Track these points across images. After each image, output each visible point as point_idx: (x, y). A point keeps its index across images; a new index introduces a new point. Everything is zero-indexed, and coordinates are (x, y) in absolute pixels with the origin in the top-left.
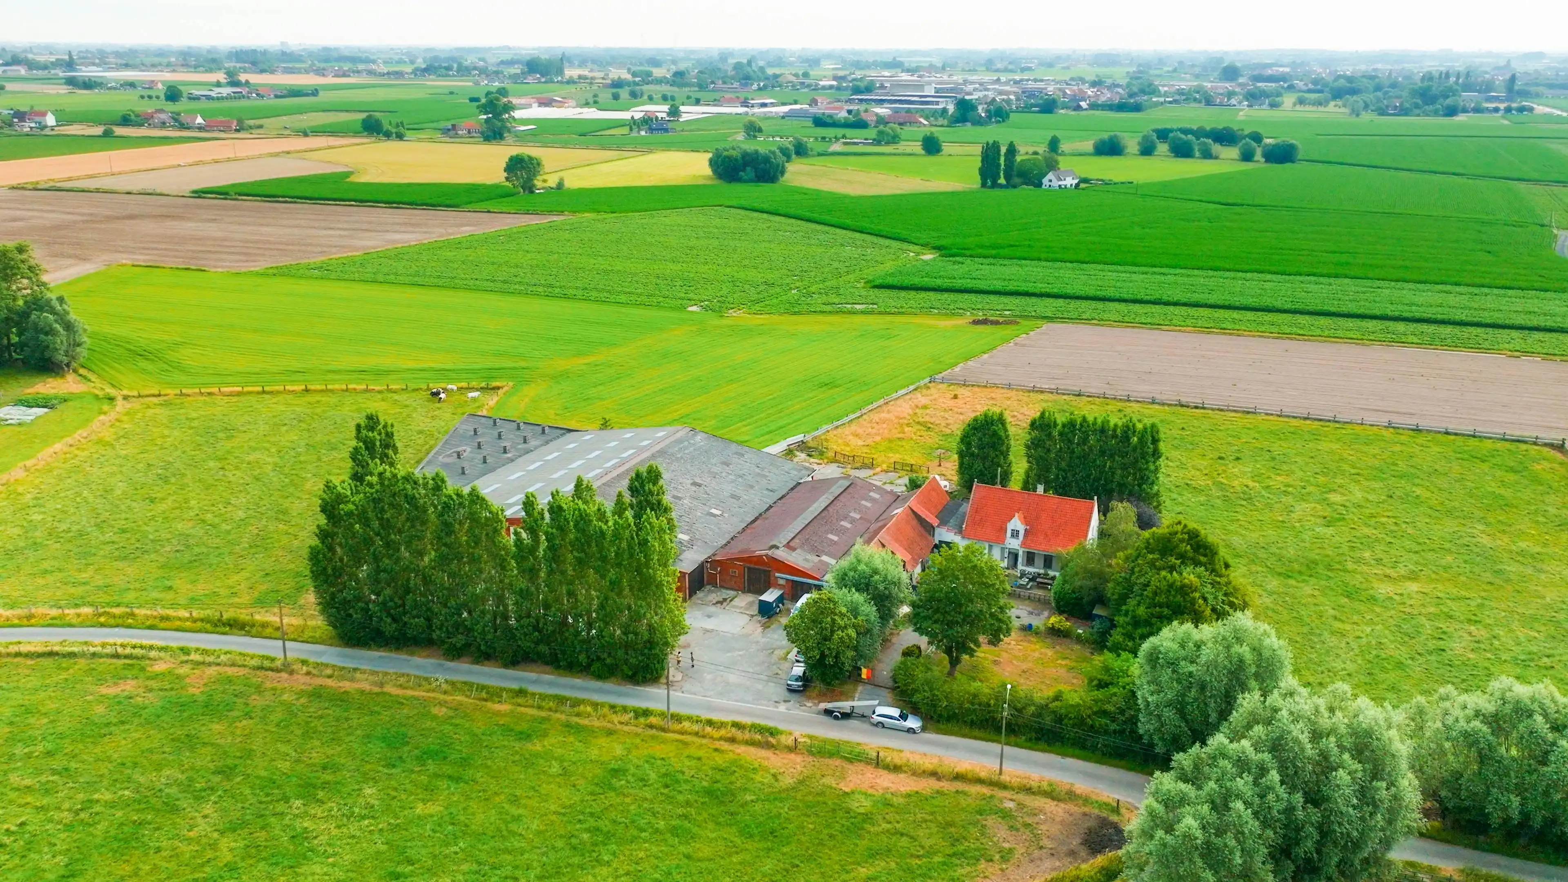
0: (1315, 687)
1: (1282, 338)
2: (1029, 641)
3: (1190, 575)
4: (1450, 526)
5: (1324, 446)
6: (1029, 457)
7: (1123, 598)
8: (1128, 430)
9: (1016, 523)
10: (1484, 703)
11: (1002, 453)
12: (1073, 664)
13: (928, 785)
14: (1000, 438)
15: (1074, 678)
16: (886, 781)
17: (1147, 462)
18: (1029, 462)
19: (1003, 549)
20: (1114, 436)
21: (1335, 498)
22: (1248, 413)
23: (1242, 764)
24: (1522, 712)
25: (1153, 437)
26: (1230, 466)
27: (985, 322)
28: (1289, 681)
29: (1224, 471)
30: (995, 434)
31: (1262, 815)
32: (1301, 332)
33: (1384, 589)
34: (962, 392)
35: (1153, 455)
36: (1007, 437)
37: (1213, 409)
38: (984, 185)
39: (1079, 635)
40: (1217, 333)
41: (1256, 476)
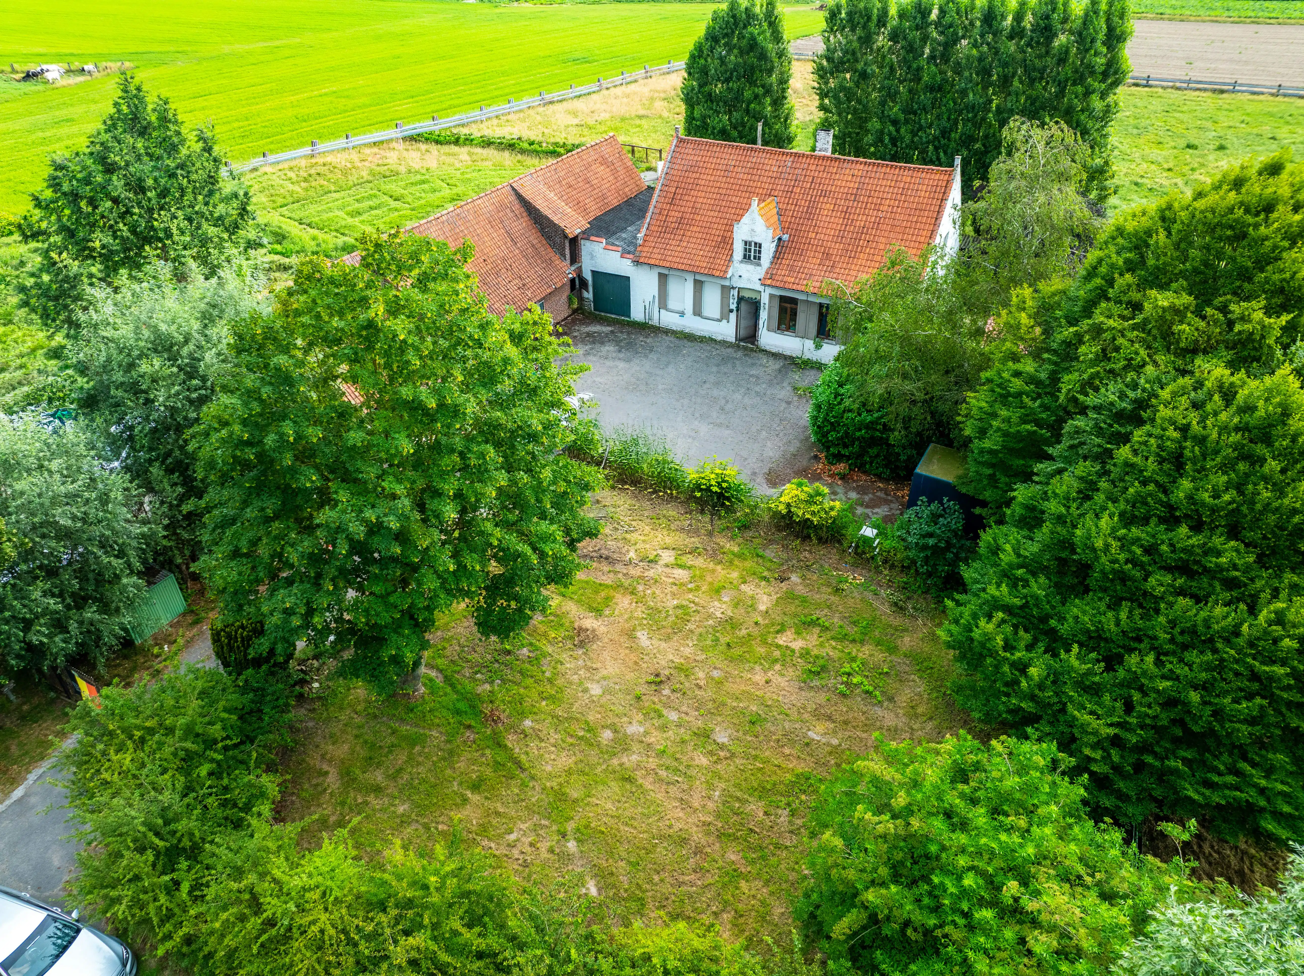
1: (1245, 23)
2: (715, 555)
6: (823, 95)
8: (1048, 20)
9: (755, 227)
11: (768, 91)
12: (831, 650)
14: (763, 56)
15: (819, 715)
17: (1088, 93)
18: (822, 108)
19: (726, 290)
20: (1016, 33)
22: (1222, 92)
25: (1111, 29)
26: (1211, 157)
29: (1202, 165)
30: (753, 45)
32: (1272, 15)
35: (1105, 75)
36: (781, 54)
37: (1164, 88)
39: (867, 541)
40: (1152, 19)
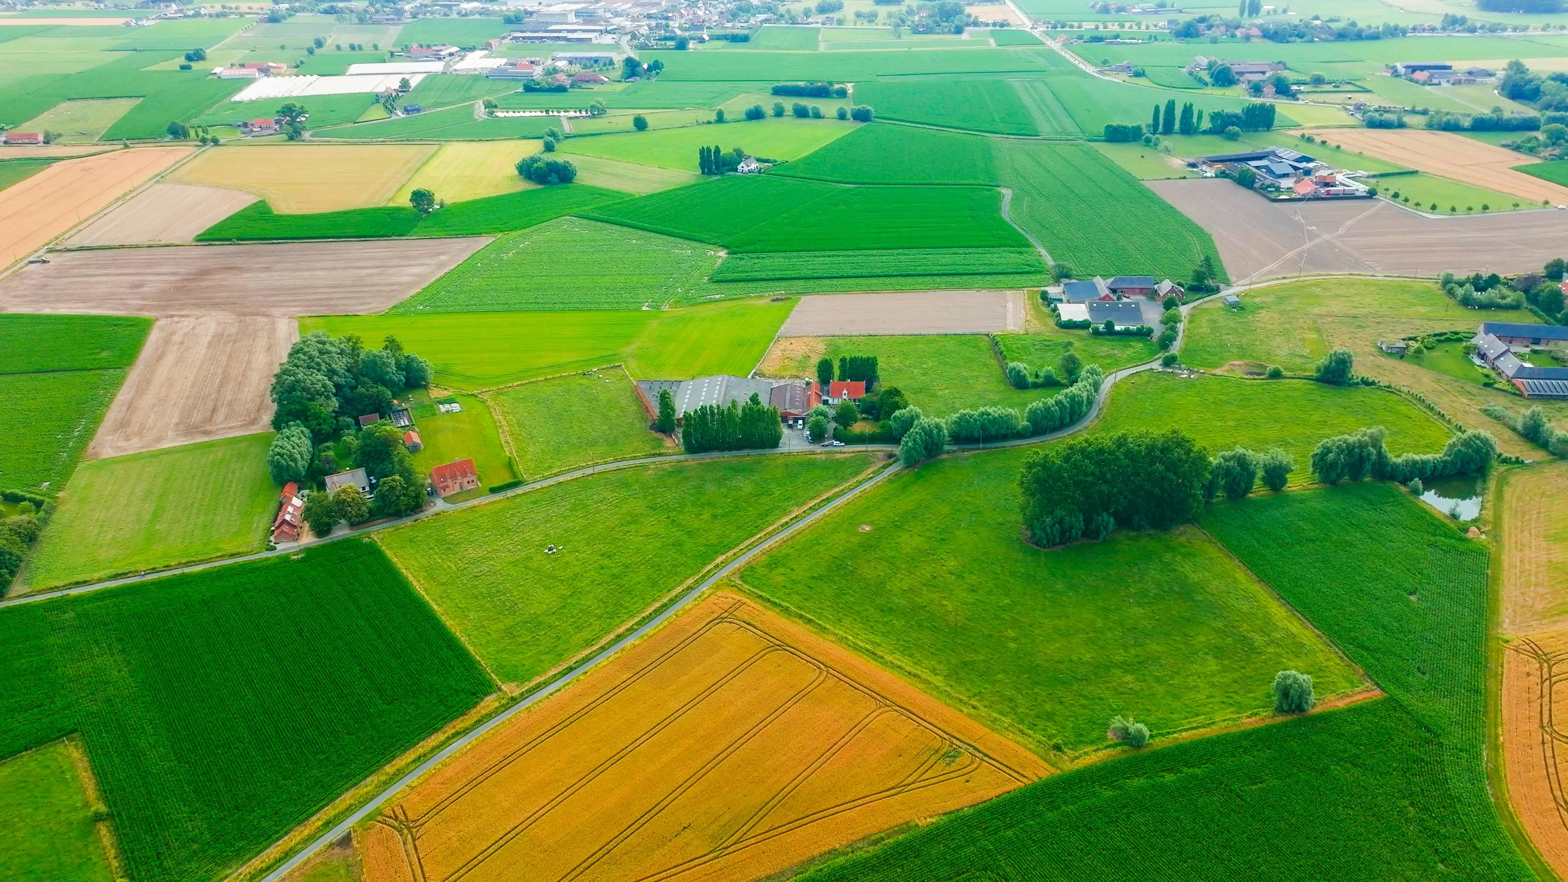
0: (927, 417)
2: (862, 422)
3: (897, 399)
4: (956, 370)
5: (919, 346)
7: (882, 407)
8: (868, 359)
9: (845, 391)
10: (958, 415)
11: (832, 370)
12: (874, 425)
13: (853, 454)
14: (831, 365)
15: (875, 427)
16: (843, 455)
17: (874, 368)
18: (840, 371)
20: (865, 360)
21: (924, 366)
23: (917, 433)
24: (965, 415)
27: (777, 300)
28: (922, 417)
31: (922, 441)
33: (940, 393)
34: (793, 341)
35: (874, 365)
36: (833, 364)
38: (703, 173)
41: (901, 362)
